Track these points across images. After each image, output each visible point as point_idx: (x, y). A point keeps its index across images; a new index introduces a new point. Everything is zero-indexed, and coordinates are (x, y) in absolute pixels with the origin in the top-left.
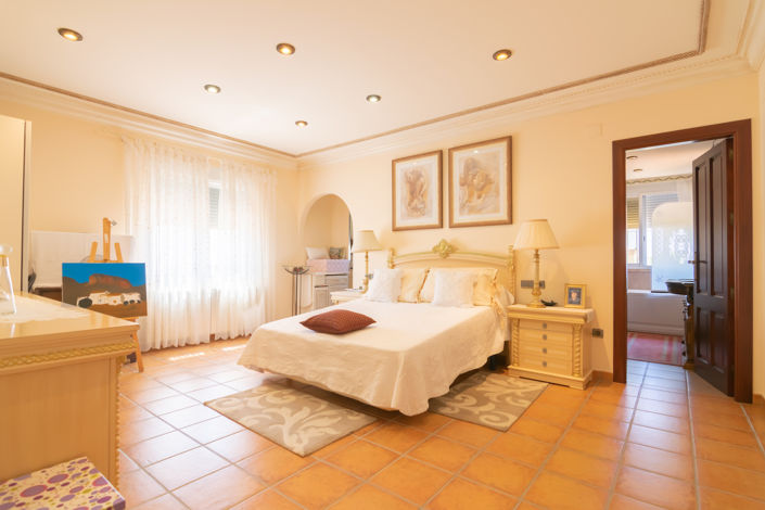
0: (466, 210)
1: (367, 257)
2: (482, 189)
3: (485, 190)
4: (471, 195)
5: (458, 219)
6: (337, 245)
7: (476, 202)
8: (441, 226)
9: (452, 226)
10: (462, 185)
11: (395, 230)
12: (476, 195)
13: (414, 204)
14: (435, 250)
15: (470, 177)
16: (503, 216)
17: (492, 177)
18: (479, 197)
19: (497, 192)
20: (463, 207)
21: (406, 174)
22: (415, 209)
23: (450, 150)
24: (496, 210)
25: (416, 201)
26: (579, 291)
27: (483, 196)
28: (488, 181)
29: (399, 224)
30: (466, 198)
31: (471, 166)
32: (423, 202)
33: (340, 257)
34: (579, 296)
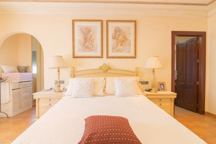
0: (115, 50)
1: (59, 71)
2: (123, 41)
3: (124, 42)
4: (117, 44)
5: (111, 54)
6: (23, 64)
7: (120, 47)
8: (102, 57)
9: (108, 57)
10: (113, 38)
11: (74, 57)
12: (120, 44)
13: (86, 45)
14: (101, 68)
15: (117, 36)
16: (132, 54)
17: (127, 37)
18: (122, 45)
19: (130, 44)
20: (113, 48)
21: (81, 28)
22: (87, 47)
23: (107, 21)
24: (129, 52)
25: (87, 43)
26: (163, 85)
27: (123, 44)
28: (125, 38)
29: (77, 54)
30: (115, 45)
31: (118, 31)
32: (92, 45)
33: (26, 72)
34: (164, 87)
